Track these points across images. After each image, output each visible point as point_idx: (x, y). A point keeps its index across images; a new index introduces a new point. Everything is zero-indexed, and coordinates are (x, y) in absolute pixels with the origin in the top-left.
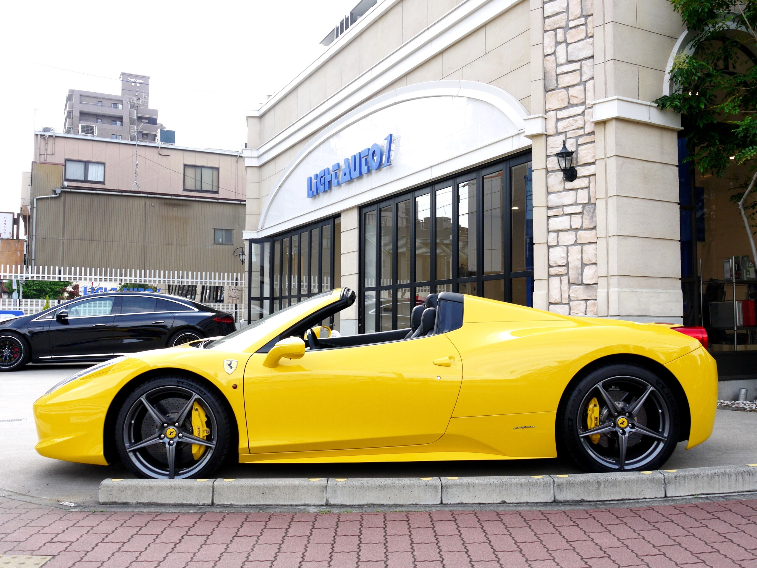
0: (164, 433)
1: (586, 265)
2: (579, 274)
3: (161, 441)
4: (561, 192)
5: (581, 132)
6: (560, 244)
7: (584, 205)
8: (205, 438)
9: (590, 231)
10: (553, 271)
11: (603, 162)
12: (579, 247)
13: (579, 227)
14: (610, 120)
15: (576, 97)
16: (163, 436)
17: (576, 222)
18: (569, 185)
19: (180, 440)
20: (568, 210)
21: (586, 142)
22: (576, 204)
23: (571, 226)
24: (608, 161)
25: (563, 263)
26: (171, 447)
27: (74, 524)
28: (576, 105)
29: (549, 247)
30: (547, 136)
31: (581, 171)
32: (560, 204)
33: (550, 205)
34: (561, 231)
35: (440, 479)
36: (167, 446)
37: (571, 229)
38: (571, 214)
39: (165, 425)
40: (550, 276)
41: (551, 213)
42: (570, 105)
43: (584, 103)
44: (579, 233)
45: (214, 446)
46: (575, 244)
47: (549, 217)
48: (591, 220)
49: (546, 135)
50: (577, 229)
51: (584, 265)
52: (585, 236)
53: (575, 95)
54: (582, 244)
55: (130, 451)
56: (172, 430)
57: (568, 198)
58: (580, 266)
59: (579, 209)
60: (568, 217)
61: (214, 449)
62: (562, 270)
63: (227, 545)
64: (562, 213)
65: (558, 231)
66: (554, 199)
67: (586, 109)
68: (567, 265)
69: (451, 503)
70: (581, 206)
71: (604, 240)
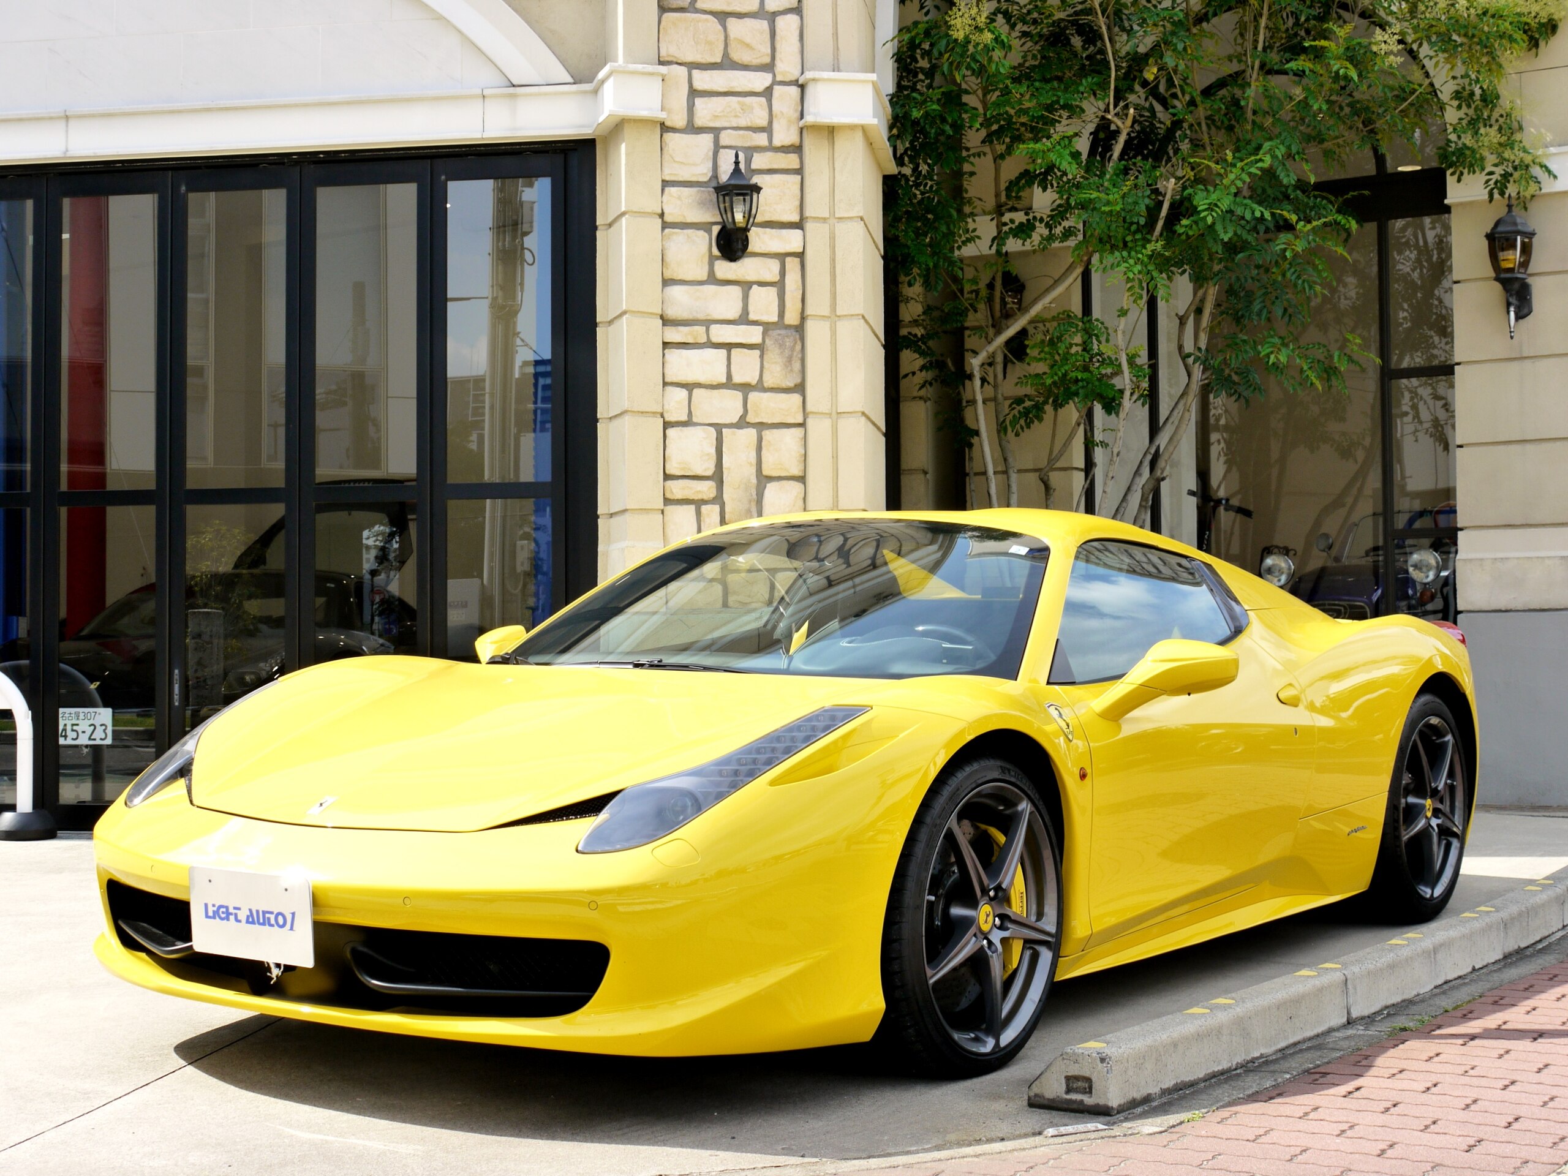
1: (771, 479)
2: (750, 502)
4: (701, 283)
5: (762, 139)
6: (695, 420)
7: (767, 327)
9: (783, 396)
10: (677, 489)
11: (824, 228)
12: (752, 432)
13: (754, 382)
14: (852, 128)
15: (748, 46)
17: (746, 367)
18: (725, 269)
20: (721, 334)
21: (775, 166)
22: (744, 319)
23: (729, 376)
24: (840, 228)
25: (705, 470)
28: (746, 67)
29: (667, 425)
30: (664, 128)
31: (759, 240)
32: (701, 316)
33: (672, 313)
34: (699, 385)
37: (729, 384)
38: (729, 347)
40: (667, 501)
41: (675, 335)
42: (727, 63)
43: (769, 67)
44: (753, 396)
46: (742, 423)
47: (666, 345)
48: (787, 367)
49: (662, 124)
50: (745, 388)
51: (763, 479)
52: (766, 406)
53: (748, 40)
54: (761, 426)
57: (726, 303)
58: (754, 481)
59: (754, 335)
60: (723, 352)
62: (706, 489)
64: (704, 340)
65: (690, 387)
66: (681, 300)
67: (775, 82)
68: (718, 477)
70: (760, 328)
71: (827, 423)
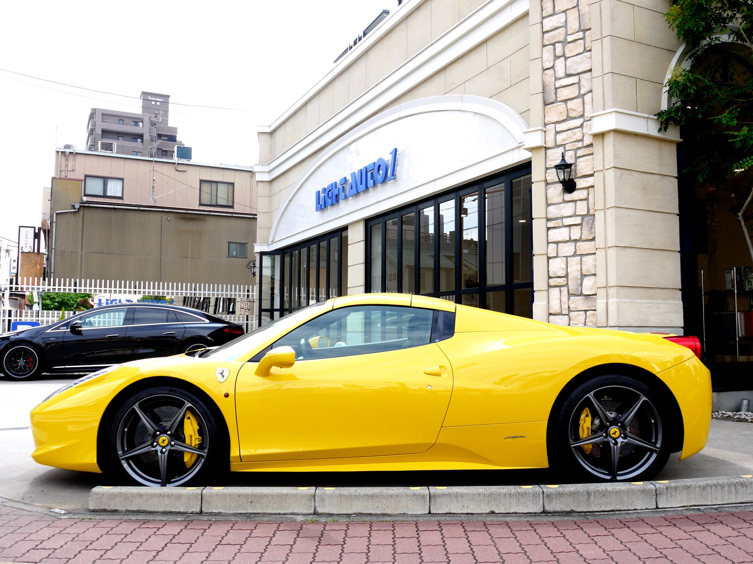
0: (157, 441)
1: (586, 275)
2: (578, 285)
3: (154, 449)
4: (560, 203)
5: (580, 144)
6: (559, 255)
7: (583, 216)
8: (197, 447)
9: (589, 243)
10: (552, 282)
11: (601, 174)
12: (579, 258)
13: (578, 239)
14: (609, 132)
15: (574, 110)
16: (155, 444)
17: (576, 233)
18: (568, 197)
19: (172, 448)
20: (567, 221)
21: (585, 154)
22: (575, 215)
23: (570, 238)
24: (607, 172)
25: (562, 274)
26: (163, 455)
27: (61, 531)
28: (575, 118)
29: (549, 258)
30: (546, 148)
31: (580, 183)
32: (559, 216)
33: (549, 216)
34: (560, 242)
35: (429, 488)
36: (159, 454)
37: (570, 241)
38: (570, 226)
39: (158, 433)
40: (549, 286)
41: (550, 224)
42: (569, 118)
43: (582, 116)
44: (579, 244)
45: (206, 454)
46: (575, 255)
47: (548, 229)
48: (589, 231)
49: (545, 148)
50: (576, 241)
51: (583, 276)
52: (584, 247)
53: (574, 108)
54: (582, 255)
55: (123, 459)
56: (164, 438)
57: (568, 209)
58: (579, 277)
59: (578, 220)
60: (568, 228)
61: (205, 457)
62: (562, 281)
63: (209, 554)
64: (561, 225)
65: (557, 243)
66: (553, 211)
67: (584, 121)
68: (566, 276)
69: (440, 513)
70: (580, 217)
71: (603, 251)
